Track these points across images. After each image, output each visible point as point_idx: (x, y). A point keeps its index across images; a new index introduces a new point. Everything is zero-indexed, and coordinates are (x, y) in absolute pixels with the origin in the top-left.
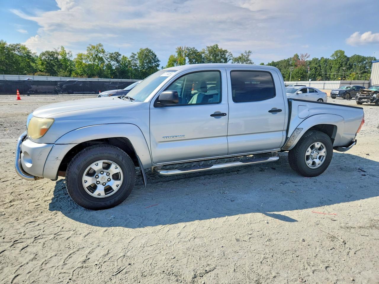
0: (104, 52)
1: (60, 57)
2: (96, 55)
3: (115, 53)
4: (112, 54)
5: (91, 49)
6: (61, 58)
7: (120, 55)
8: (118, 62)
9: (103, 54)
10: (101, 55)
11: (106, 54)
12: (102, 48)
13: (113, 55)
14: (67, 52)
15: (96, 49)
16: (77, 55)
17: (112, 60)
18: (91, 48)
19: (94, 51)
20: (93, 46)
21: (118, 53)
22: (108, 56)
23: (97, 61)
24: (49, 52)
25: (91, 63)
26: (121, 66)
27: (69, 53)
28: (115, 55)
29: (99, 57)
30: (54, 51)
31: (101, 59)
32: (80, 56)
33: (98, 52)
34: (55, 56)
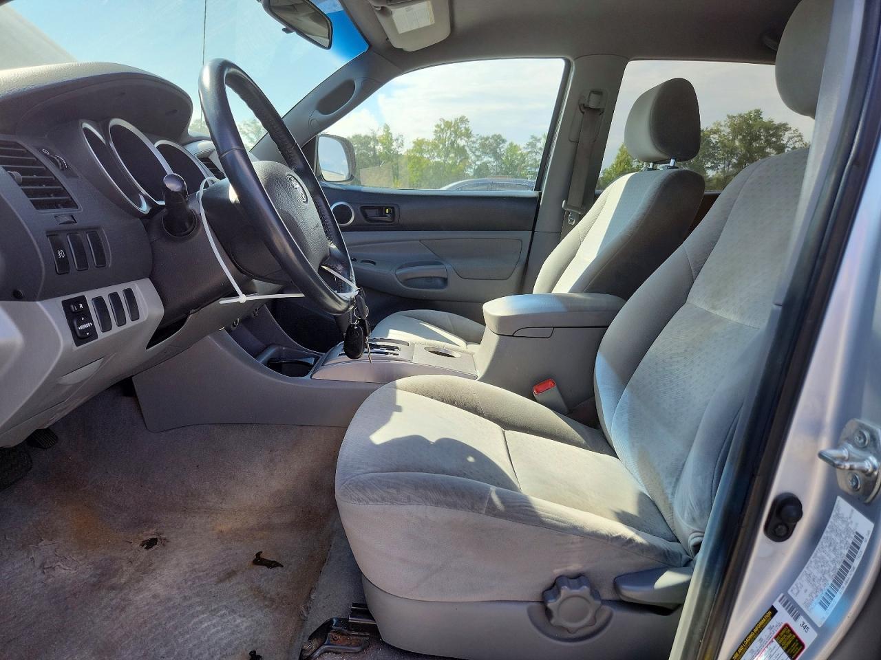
0: (468, 134)
1: (379, 147)
2: (452, 143)
3: (493, 137)
4: (487, 139)
5: (442, 130)
6: (382, 148)
7: (504, 141)
8: (497, 156)
9: (466, 139)
10: (462, 142)
11: (472, 139)
12: (467, 126)
13: (488, 142)
14: (394, 137)
15: (452, 129)
16: (414, 142)
17: (485, 153)
18: (443, 127)
19: (449, 134)
20: (447, 122)
21: (499, 137)
22: (477, 145)
23: (452, 155)
24: (361, 136)
25: (439, 160)
26: (503, 166)
27: (397, 139)
28: (491, 141)
29: (458, 146)
30: (370, 134)
31: (461, 151)
32: (419, 144)
33: (456, 135)
34: (372, 145)
